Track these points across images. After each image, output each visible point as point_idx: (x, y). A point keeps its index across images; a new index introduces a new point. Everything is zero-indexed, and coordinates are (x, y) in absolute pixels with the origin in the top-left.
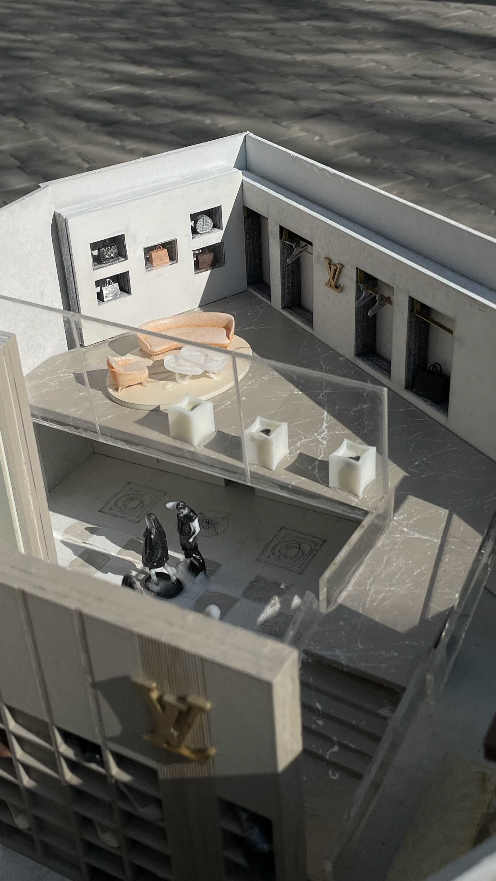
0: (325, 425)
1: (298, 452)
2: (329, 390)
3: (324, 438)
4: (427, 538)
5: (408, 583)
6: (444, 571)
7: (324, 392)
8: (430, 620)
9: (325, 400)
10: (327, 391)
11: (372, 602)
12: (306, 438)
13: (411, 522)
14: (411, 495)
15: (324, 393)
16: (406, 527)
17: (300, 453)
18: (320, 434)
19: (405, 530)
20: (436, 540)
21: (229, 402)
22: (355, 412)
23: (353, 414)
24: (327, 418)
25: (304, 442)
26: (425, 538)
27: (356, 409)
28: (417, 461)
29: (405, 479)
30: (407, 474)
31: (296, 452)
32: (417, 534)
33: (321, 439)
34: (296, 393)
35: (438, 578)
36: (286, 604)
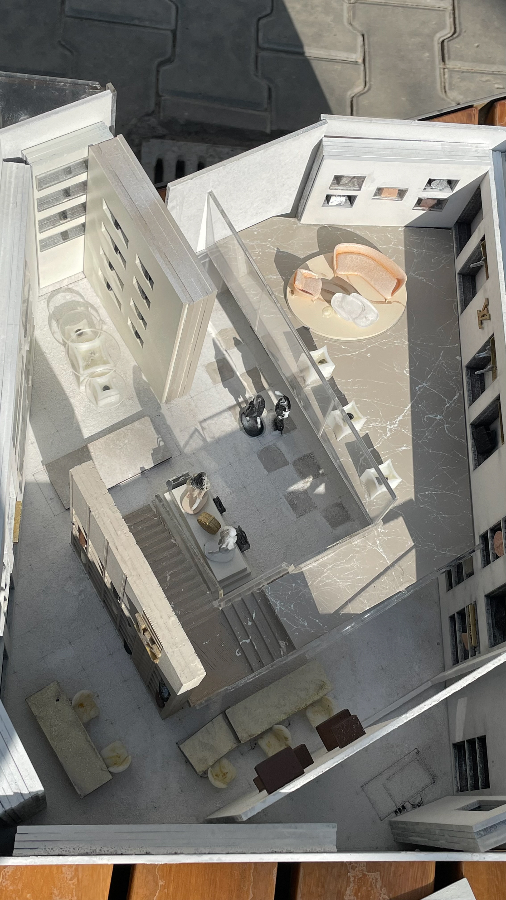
0: (400, 418)
1: (367, 432)
2: (428, 386)
3: (390, 430)
4: (385, 557)
5: (348, 582)
6: (375, 586)
7: (424, 384)
8: (341, 615)
9: (419, 393)
10: (425, 385)
11: (320, 582)
12: (380, 422)
13: (386, 538)
14: (402, 516)
15: (422, 386)
16: (380, 540)
17: (367, 434)
18: (391, 425)
19: (378, 542)
20: (388, 562)
21: (357, 353)
22: (428, 418)
23: (425, 419)
24: (406, 412)
25: (377, 425)
26: (384, 556)
27: (431, 416)
28: (428, 491)
29: (411, 500)
30: (414, 499)
31: (365, 431)
32: (382, 550)
33: (389, 429)
34: (405, 372)
35: (367, 589)
36: (314, 486)
